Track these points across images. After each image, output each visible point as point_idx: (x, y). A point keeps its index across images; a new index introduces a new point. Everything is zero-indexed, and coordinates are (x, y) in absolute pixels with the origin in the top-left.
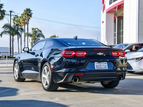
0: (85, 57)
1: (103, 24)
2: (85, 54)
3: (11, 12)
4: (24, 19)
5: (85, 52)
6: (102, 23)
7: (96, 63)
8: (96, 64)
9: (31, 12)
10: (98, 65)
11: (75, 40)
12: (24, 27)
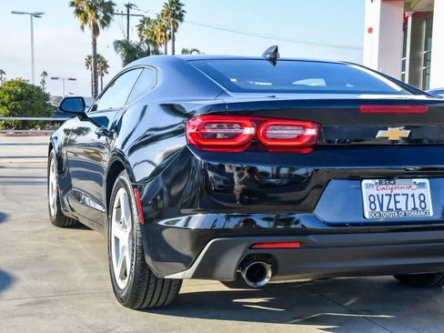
0: (309, 150)
1: (370, 34)
2: (311, 132)
3: (129, 6)
4: (164, 26)
5: (309, 124)
6: (366, 31)
7: (368, 186)
8: (369, 188)
9: (183, 8)
10: (380, 193)
11: (269, 64)
12: (164, 46)
